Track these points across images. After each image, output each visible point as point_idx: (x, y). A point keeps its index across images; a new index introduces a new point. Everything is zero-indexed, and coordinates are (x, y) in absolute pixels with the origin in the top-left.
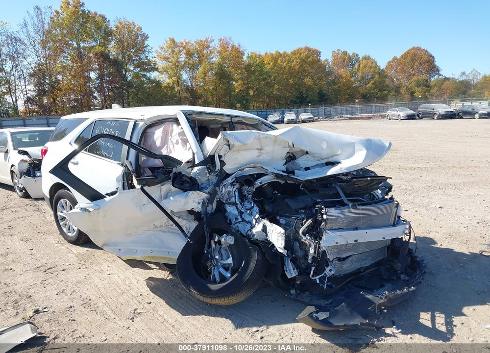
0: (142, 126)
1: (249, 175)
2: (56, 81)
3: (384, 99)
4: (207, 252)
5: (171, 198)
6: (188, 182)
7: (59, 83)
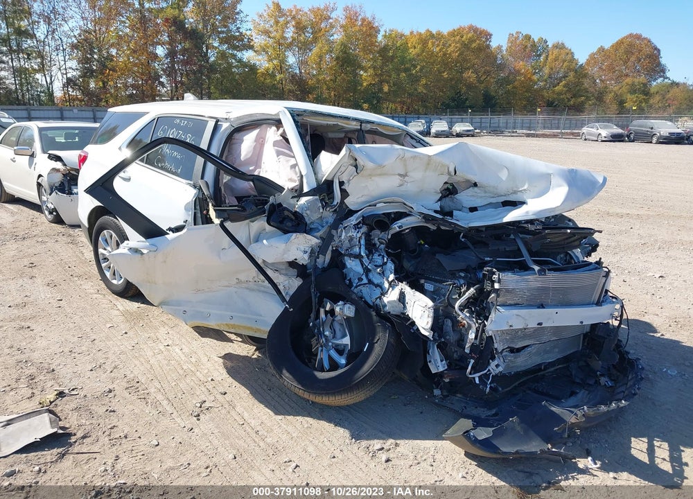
0: (226, 129)
1: (384, 214)
2: (108, 56)
3: (578, 109)
4: (313, 324)
5: (265, 241)
6: (292, 219)
7: (112, 60)
